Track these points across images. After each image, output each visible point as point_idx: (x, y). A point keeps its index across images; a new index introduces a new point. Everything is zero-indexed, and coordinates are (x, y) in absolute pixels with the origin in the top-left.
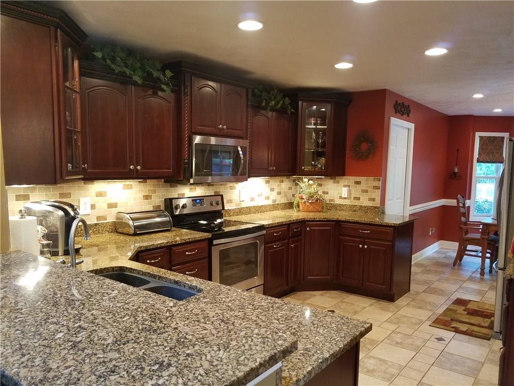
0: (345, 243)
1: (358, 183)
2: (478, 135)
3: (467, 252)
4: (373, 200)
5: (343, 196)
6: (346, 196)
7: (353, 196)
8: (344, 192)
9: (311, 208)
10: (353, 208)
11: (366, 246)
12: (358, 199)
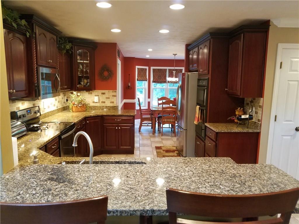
0: (107, 127)
1: (103, 94)
2: (137, 67)
3: (143, 125)
4: (113, 102)
5: (95, 101)
6: (97, 101)
7: (101, 101)
8: (96, 99)
9: (80, 110)
10: (102, 108)
11: (120, 128)
12: (104, 102)
